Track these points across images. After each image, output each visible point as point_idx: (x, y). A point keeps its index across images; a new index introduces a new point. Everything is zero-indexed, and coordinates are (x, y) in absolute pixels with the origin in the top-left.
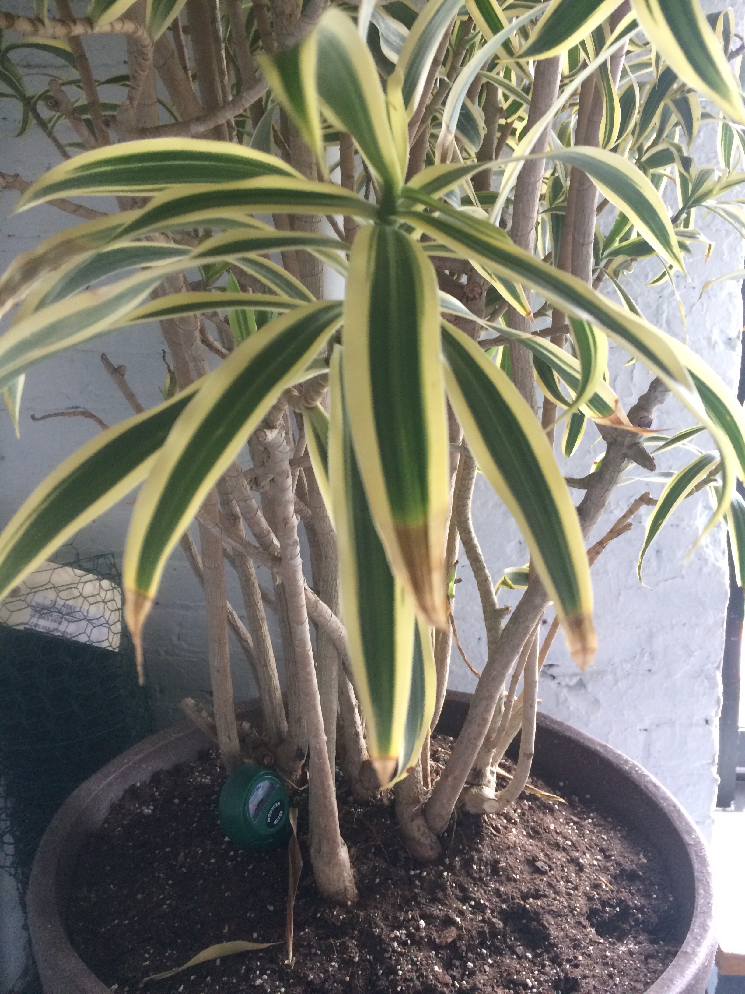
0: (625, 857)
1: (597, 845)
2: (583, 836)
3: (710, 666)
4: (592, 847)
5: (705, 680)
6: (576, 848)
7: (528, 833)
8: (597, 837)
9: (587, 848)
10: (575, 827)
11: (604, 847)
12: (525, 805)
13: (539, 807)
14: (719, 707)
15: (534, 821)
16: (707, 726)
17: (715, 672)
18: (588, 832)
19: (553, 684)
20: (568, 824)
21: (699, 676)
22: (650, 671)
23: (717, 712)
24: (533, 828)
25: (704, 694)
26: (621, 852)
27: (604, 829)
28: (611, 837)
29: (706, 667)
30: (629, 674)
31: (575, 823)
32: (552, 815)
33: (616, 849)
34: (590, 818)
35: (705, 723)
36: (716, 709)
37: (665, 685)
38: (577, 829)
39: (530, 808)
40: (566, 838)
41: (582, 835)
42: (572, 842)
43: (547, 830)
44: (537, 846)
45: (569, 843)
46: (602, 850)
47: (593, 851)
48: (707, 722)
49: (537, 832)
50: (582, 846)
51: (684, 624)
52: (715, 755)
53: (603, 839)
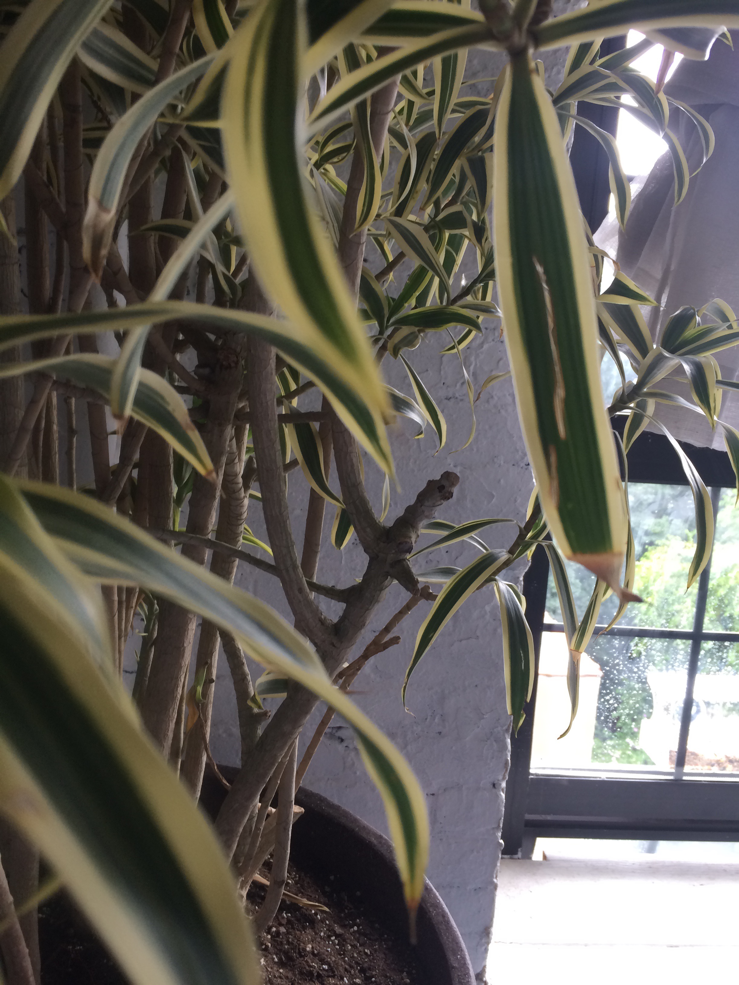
0: (386, 977)
1: (357, 963)
2: (344, 954)
3: (499, 728)
4: (351, 967)
5: (494, 743)
6: (333, 972)
7: (280, 959)
8: (359, 953)
9: (346, 970)
10: (337, 942)
11: (366, 965)
12: (283, 918)
13: (299, 920)
14: (506, 770)
15: (288, 943)
16: (494, 790)
17: (504, 735)
18: (350, 947)
19: (340, 747)
20: (329, 937)
21: (488, 739)
22: (440, 733)
23: (504, 776)
24: (286, 953)
25: (493, 758)
26: (384, 970)
27: (370, 939)
28: (376, 951)
29: (495, 730)
30: (419, 737)
31: (337, 936)
32: (313, 928)
33: (379, 966)
34: (355, 924)
35: (492, 786)
36: (503, 773)
37: (454, 748)
38: (338, 945)
39: (289, 921)
40: (323, 962)
41: (342, 952)
42: (328, 964)
43: (302, 953)
44: (287, 978)
45: (326, 967)
46: (362, 971)
47: (352, 972)
48: (494, 785)
49: (290, 958)
50: (341, 968)
51: (476, 686)
52: (501, 819)
53: (366, 954)
